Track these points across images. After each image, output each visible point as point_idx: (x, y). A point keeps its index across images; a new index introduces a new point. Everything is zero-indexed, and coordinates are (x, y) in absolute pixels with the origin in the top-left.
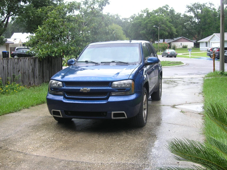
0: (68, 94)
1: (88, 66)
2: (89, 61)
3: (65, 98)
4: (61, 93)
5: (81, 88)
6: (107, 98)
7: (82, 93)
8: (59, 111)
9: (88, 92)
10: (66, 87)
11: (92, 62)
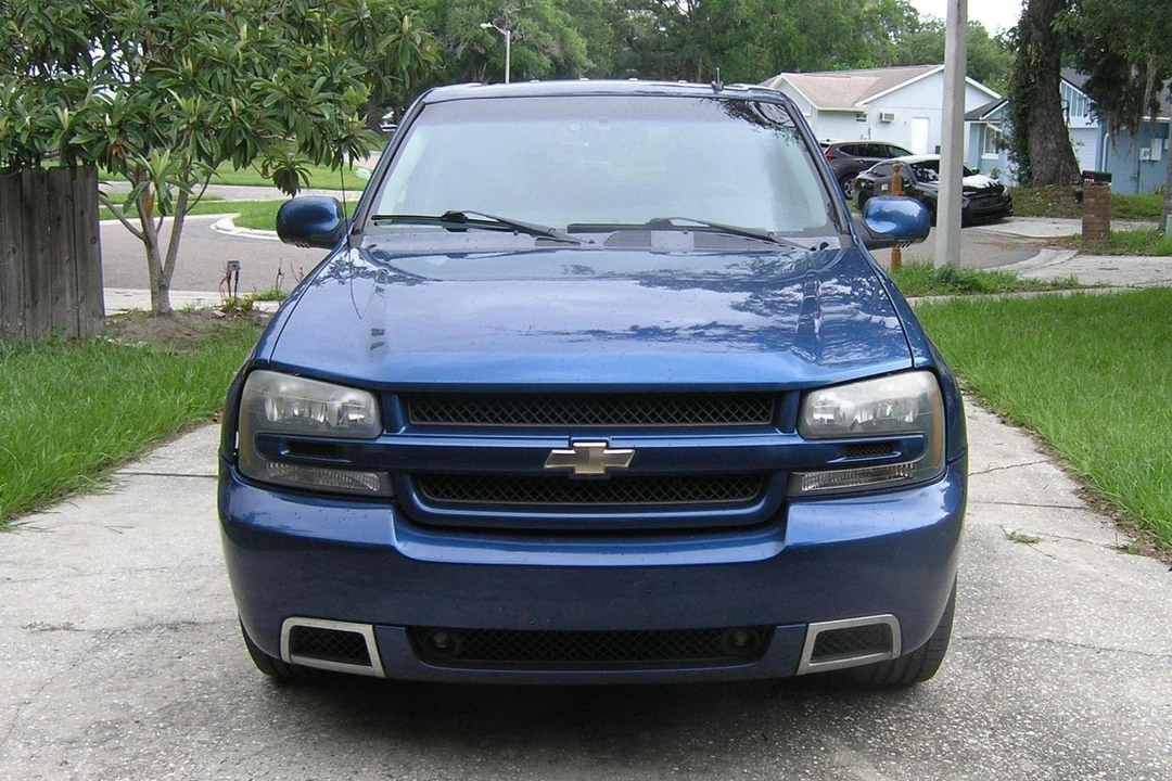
0: (436, 493)
1: (462, 255)
2: (470, 216)
3: (411, 521)
4: (371, 481)
5: (558, 446)
6: (774, 522)
7: (566, 487)
8: (366, 630)
9: (622, 470)
10: (413, 430)
11: (502, 222)
